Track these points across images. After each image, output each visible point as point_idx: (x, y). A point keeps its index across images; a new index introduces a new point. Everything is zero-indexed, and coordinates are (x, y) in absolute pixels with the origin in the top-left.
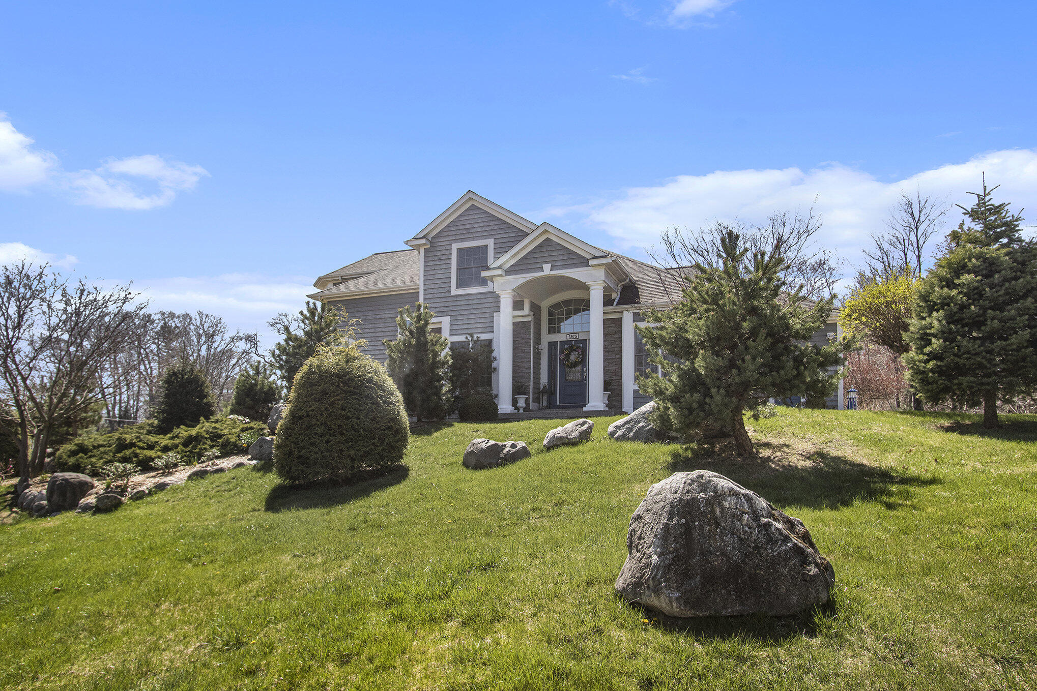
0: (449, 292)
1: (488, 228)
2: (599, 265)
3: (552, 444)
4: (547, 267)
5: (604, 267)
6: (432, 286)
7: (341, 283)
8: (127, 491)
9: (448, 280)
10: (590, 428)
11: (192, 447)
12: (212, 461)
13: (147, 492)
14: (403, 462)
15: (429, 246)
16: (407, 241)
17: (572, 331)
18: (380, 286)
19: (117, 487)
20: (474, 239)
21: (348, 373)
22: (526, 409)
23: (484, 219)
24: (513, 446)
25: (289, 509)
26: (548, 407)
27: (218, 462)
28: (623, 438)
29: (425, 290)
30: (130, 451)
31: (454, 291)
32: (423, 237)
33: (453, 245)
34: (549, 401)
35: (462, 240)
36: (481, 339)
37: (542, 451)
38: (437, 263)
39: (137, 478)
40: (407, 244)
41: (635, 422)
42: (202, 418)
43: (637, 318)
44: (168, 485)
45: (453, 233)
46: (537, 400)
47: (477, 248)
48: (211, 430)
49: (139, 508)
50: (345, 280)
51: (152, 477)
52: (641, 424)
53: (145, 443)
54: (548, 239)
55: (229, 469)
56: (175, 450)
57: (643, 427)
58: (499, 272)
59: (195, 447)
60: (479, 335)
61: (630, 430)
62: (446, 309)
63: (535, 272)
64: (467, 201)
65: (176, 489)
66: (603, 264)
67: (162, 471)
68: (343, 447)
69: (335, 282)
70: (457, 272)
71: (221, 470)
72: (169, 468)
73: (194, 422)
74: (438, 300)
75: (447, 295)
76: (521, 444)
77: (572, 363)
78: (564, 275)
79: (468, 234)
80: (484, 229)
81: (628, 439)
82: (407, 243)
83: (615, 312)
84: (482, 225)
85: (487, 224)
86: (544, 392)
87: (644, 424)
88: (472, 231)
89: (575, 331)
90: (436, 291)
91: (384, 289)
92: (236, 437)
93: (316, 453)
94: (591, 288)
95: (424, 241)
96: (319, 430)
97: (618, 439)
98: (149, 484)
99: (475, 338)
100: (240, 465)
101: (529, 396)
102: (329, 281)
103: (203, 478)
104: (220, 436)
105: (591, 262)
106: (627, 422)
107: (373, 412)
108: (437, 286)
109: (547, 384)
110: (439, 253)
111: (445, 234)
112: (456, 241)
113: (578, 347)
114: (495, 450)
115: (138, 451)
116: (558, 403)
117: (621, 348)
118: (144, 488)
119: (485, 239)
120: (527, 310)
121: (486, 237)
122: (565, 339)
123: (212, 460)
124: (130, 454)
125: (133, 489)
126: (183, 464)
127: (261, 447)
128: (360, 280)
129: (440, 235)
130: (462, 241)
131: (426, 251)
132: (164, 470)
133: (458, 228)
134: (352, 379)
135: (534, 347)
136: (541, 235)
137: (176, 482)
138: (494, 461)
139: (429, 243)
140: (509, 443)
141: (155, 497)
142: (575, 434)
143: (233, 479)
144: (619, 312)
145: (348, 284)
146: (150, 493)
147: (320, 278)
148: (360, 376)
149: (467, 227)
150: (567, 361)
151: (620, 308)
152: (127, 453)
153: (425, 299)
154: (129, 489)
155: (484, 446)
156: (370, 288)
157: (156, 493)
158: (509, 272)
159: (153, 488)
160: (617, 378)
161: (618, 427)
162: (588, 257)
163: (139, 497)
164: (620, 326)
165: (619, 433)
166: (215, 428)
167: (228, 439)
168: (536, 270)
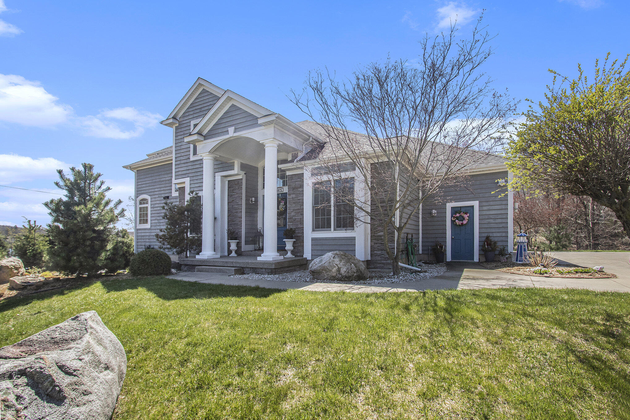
0: (189, 158)
4: (231, 130)
5: (272, 125)
6: (180, 155)
9: (188, 150)
15: (178, 125)
16: (163, 121)
20: (204, 116)
29: (176, 158)
31: (192, 158)
32: (173, 117)
33: (192, 122)
35: (197, 117)
40: (162, 124)
45: (192, 113)
46: (252, 242)
54: (233, 106)
62: (188, 172)
63: (224, 135)
64: (199, 86)
66: (271, 122)
74: (183, 165)
75: (188, 161)
78: (243, 135)
79: (200, 112)
80: (210, 107)
84: (209, 104)
85: (212, 103)
88: (203, 109)
90: (182, 158)
94: (266, 146)
95: (174, 120)
105: (261, 121)
108: (182, 154)
110: (183, 129)
111: (187, 114)
112: (193, 118)
117: (303, 200)
120: (236, 170)
129: (184, 115)
130: (197, 119)
131: (177, 128)
133: (194, 109)
135: (247, 200)
139: (178, 122)
149: (200, 107)
151: (300, 164)
153: (176, 165)
162: (259, 116)
168: (225, 133)
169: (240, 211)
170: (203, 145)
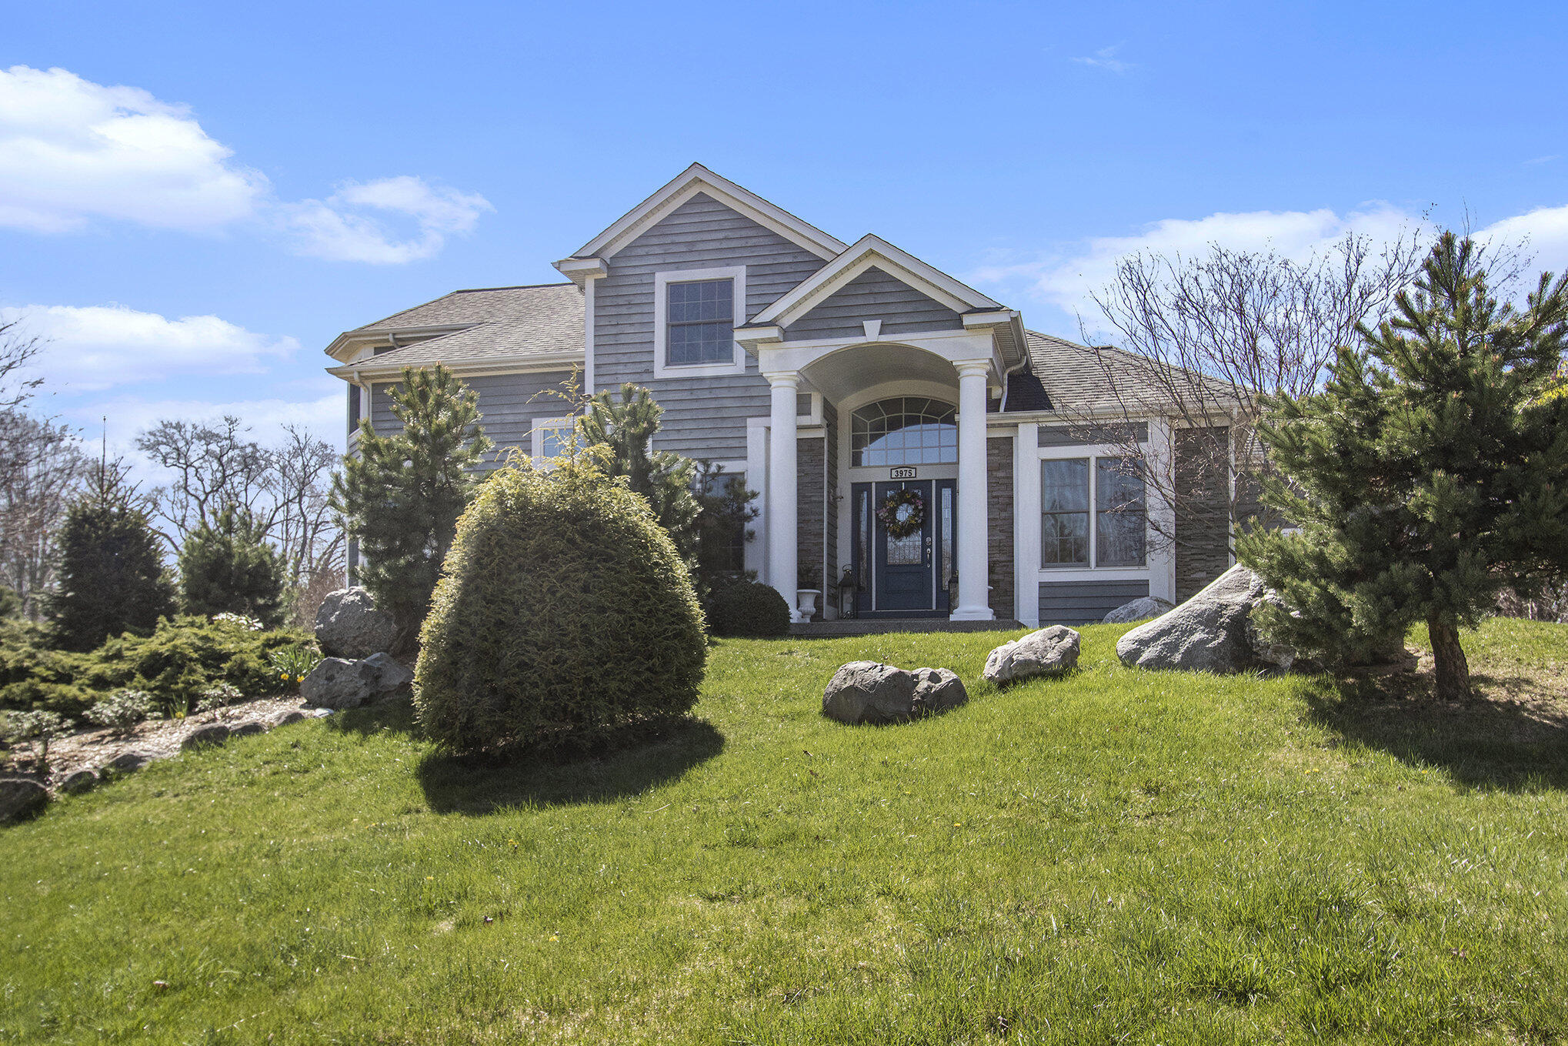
0: (650, 372)
1: (733, 244)
2: (982, 327)
3: (1007, 676)
4: (872, 328)
5: (991, 331)
6: (612, 359)
7: (392, 348)
8: (50, 774)
9: (646, 348)
10: (1076, 643)
11: (165, 679)
12: (224, 709)
13: (97, 775)
14: (701, 711)
15: (605, 276)
16: (560, 262)
17: (901, 463)
18: (490, 355)
19: (25, 764)
20: (703, 264)
21: (592, 513)
22: (816, 617)
23: (727, 225)
24: (934, 678)
25: (518, 806)
26: (855, 616)
27: (235, 711)
28: (1159, 663)
29: (597, 366)
30: (24, 685)
31: (661, 371)
32: (594, 256)
33: (657, 275)
34: (856, 606)
35: (678, 266)
36: (725, 471)
37: (988, 691)
38: (624, 310)
39: (63, 746)
40: (558, 268)
41: (1183, 633)
42: (162, 619)
43: (1047, 437)
44: (140, 759)
45: (658, 250)
46: (834, 600)
47: (709, 284)
48: (199, 643)
49: (91, 810)
50: (401, 341)
51: (92, 743)
52: (1197, 637)
53: (48, 669)
54: (873, 270)
55: (271, 727)
56: (128, 683)
57: (1202, 642)
58: (774, 332)
59: (173, 678)
60: (721, 464)
61: (1173, 647)
63: (847, 335)
64: (689, 185)
65: (163, 770)
66: (990, 325)
67: (110, 731)
68: (595, 673)
69: (379, 345)
70: (667, 333)
71: (254, 729)
72: (127, 725)
73: (147, 628)
75: (646, 377)
76: (947, 676)
77: (903, 527)
78: (909, 343)
79: (690, 256)
80: (724, 246)
81: (1172, 666)
82: (558, 265)
83: (1001, 426)
84: (721, 235)
85: (730, 234)
86: (845, 584)
87: (1203, 636)
88: (697, 247)
89: (907, 463)
90: (620, 369)
91: (501, 362)
92: (260, 658)
93: (535, 685)
94: (963, 373)
95: (596, 264)
96: (541, 636)
97: (1149, 665)
98: (98, 758)
99: (713, 469)
100: (294, 718)
101: (822, 591)
102: (365, 343)
103: (221, 745)
104: (226, 657)
105: (967, 320)
106: (1163, 633)
107: (648, 598)
108: (625, 359)
109: (850, 568)
110: (627, 291)
111: (641, 251)
112: (665, 266)
113: (915, 496)
114: (901, 684)
115: (42, 687)
116: (874, 609)
117: (1011, 497)
118: (87, 766)
119: (728, 265)
120: (816, 417)
121: (728, 262)
122: (888, 479)
123: (222, 705)
124: (23, 692)
125: (64, 770)
126: (156, 714)
127: (330, 679)
128: (442, 342)
129: (629, 254)
130: (678, 269)
131: (599, 285)
132: (117, 727)
133: (668, 240)
134: (598, 527)
135: (829, 492)
136: (860, 260)
137: (159, 753)
138: (904, 709)
139: (605, 269)
140: (924, 672)
141: (121, 787)
142: (1052, 656)
143: (294, 746)
144: (1007, 425)
145: (415, 348)
146: (105, 778)
147: (345, 336)
148: (614, 521)
149: (690, 238)
150: (894, 523)
151: (1011, 418)
152: (15, 690)
153: (597, 386)
154: (54, 769)
155: (877, 676)
156: (470, 357)
157: (119, 779)
158: (789, 334)
159: (111, 765)
160: (1003, 558)
161: (1144, 643)
162: (958, 308)
163: (81, 785)
164: (1010, 454)
165: (1148, 654)
166: (205, 638)
167: (243, 662)
168: (848, 331)
169: (817, 518)
170: (782, 351)
